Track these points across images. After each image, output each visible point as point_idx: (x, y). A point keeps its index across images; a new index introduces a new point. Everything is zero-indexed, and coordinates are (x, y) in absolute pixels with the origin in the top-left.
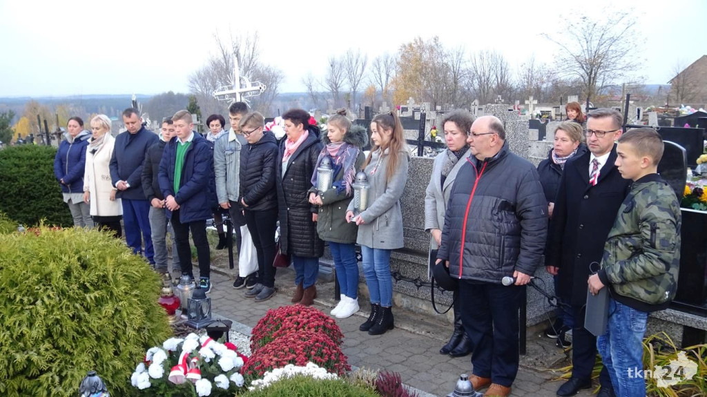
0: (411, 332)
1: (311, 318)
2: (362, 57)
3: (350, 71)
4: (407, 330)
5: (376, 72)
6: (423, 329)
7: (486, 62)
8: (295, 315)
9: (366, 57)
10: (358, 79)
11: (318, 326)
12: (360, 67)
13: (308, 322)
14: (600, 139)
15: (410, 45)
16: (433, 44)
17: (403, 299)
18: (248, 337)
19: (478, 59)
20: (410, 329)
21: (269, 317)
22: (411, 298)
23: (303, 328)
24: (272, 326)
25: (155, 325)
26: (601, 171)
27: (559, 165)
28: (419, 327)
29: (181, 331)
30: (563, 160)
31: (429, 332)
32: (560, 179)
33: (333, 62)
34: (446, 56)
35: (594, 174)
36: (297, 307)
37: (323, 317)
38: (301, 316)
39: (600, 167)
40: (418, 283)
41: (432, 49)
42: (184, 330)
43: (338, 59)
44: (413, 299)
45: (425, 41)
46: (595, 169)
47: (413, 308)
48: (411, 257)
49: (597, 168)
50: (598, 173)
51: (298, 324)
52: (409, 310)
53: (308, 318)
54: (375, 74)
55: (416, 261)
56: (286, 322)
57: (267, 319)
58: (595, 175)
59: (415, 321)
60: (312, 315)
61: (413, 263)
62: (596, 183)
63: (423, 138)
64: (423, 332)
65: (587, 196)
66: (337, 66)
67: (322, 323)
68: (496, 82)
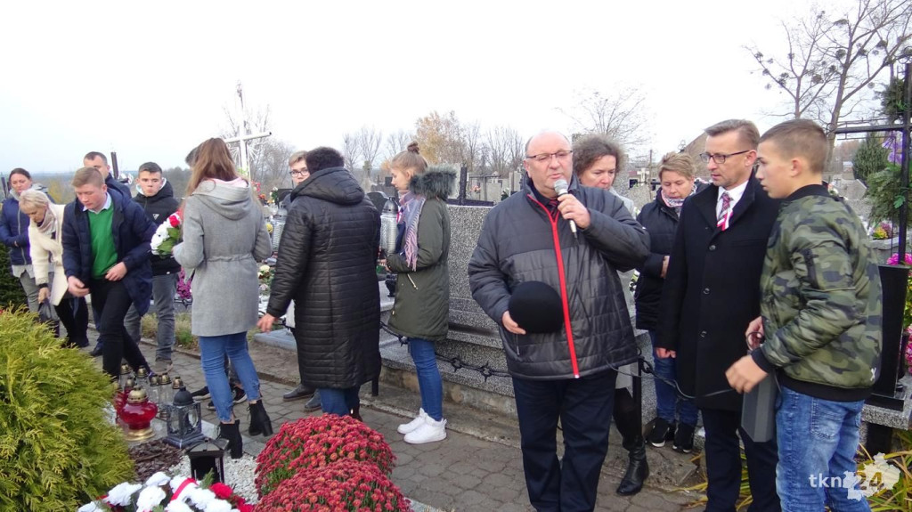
0: (479, 438)
1: (348, 437)
2: (377, 133)
3: (365, 147)
4: (473, 436)
5: (390, 146)
6: (494, 434)
7: (501, 138)
8: (324, 431)
9: (380, 134)
10: (373, 155)
11: (360, 447)
12: (375, 143)
13: (345, 443)
14: (722, 167)
15: (427, 119)
16: (449, 118)
17: (462, 392)
18: (254, 458)
19: (493, 133)
20: (477, 434)
21: (283, 436)
22: (474, 391)
23: (337, 451)
24: (289, 451)
25: (99, 459)
26: (734, 209)
27: (674, 209)
28: (489, 431)
29: (157, 452)
30: (679, 202)
31: (503, 438)
32: (676, 227)
33: (348, 139)
34: (462, 130)
35: (724, 214)
36: (326, 420)
37: (365, 432)
38: (332, 433)
39: (733, 204)
40: (486, 372)
41: (448, 124)
42: (160, 451)
43: (352, 136)
44: (476, 392)
45: (441, 116)
46: (725, 208)
47: (477, 404)
48: (472, 337)
49: (729, 206)
50: (730, 211)
51: (329, 446)
52: (471, 407)
53: (344, 435)
54: (390, 151)
55: (478, 342)
56: (310, 444)
57: (281, 439)
58: (725, 216)
59: (481, 422)
60: (349, 431)
61: (474, 345)
62: (727, 226)
63: (465, 196)
64: (495, 438)
65: (714, 247)
66: (351, 142)
67: (365, 442)
68: (511, 156)
